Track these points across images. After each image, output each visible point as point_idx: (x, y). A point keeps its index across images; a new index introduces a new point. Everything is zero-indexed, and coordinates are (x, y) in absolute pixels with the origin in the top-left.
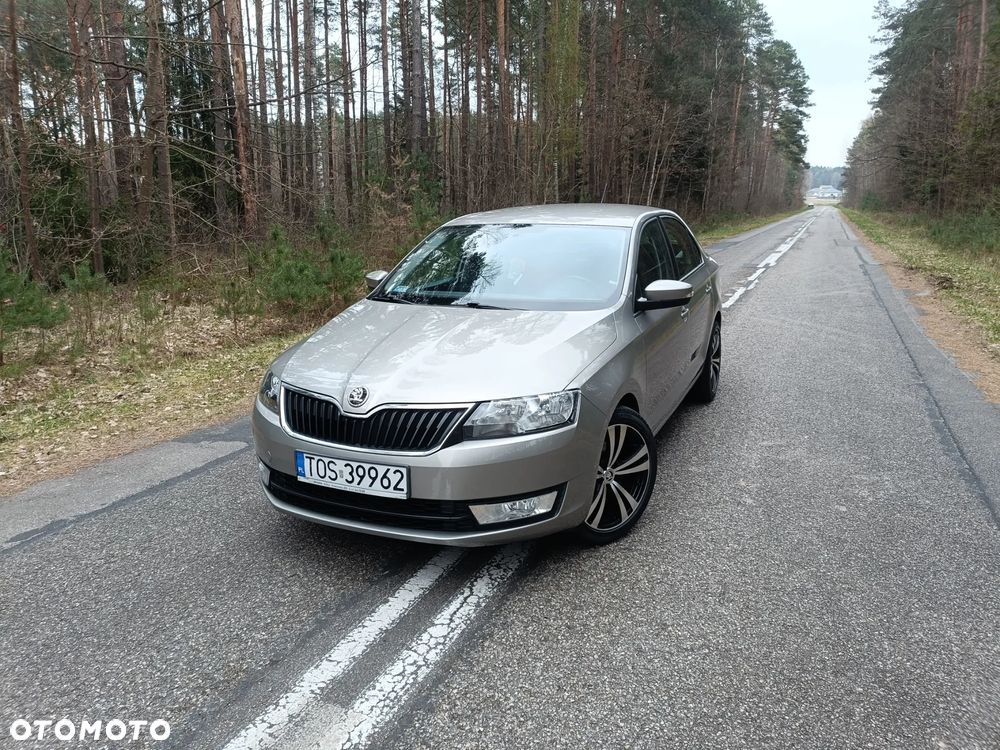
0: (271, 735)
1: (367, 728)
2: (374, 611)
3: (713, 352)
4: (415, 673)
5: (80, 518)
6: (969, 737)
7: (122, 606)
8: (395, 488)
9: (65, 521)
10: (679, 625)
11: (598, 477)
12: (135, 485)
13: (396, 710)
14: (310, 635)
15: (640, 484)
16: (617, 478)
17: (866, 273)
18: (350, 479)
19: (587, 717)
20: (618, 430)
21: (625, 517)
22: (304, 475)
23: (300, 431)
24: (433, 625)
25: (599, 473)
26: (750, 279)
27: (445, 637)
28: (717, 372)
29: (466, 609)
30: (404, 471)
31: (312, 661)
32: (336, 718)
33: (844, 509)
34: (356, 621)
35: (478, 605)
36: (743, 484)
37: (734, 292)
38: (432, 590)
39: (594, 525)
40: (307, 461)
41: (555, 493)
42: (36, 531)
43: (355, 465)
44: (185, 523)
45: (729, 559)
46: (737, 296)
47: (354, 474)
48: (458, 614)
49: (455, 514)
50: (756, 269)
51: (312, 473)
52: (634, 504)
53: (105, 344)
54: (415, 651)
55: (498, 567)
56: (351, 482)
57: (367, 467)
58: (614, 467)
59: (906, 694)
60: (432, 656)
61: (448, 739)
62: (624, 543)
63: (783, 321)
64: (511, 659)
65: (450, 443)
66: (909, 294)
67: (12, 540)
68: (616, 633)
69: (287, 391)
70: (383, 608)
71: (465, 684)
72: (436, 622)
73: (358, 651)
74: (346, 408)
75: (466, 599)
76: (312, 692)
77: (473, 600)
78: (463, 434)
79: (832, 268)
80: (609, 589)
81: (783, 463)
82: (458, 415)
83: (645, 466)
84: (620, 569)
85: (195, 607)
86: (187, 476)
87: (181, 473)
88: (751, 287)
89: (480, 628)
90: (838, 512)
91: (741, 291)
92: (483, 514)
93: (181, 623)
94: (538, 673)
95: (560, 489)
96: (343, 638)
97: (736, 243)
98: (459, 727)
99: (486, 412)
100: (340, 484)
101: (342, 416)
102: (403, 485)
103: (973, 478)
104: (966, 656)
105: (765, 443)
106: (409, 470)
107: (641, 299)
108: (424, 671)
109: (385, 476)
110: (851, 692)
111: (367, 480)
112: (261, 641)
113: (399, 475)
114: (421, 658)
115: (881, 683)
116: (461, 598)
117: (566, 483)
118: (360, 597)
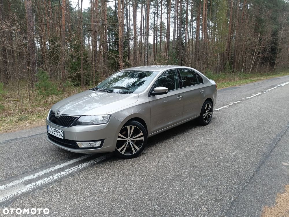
0: (5, 188)
1: (24, 190)
2: (55, 166)
4: (47, 181)
5: (21, 138)
8: (61, 136)
9: (18, 138)
13: (34, 188)
14: (36, 169)
15: (140, 144)
16: (132, 141)
18: (54, 133)
20: (131, 127)
21: (134, 152)
24: (64, 171)
26: (267, 90)
27: (63, 174)
28: (209, 117)
29: (75, 169)
30: (62, 131)
31: (29, 175)
32: (21, 187)
33: (209, 159)
35: (79, 169)
38: (73, 164)
39: (123, 153)
41: (100, 142)
42: (10, 140)
45: (157, 167)
47: (55, 131)
48: (72, 170)
49: (73, 144)
50: (274, 87)
52: (138, 149)
54: (53, 176)
55: (94, 161)
58: (131, 137)
59: (163, 209)
60: (55, 178)
61: (38, 196)
62: (133, 159)
64: (72, 182)
65: (74, 125)
67: (5, 141)
68: (104, 180)
70: (57, 166)
71: (55, 185)
73: (41, 174)
74: (56, 115)
76: (23, 181)
78: (80, 124)
80: (115, 170)
81: (207, 144)
82: (76, 118)
83: (142, 138)
84: (124, 165)
89: (73, 174)
90: (206, 160)
91: (259, 94)
95: (102, 141)
96: (42, 171)
97: (278, 79)
98: (43, 195)
101: (55, 117)
102: (63, 135)
103: (267, 156)
106: (64, 131)
107: (153, 92)
108: (50, 181)
109: (60, 133)
111: (57, 133)
114: (52, 178)
116: (77, 166)
117: (104, 139)
118: (56, 163)
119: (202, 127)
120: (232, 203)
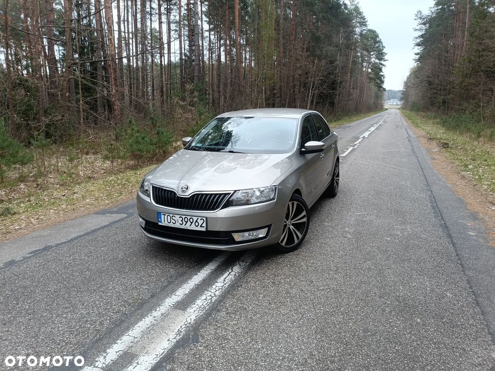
0: (155, 320)
1: (193, 317)
2: (192, 278)
3: (335, 175)
4: (211, 299)
5: (58, 245)
6: (430, 318)
7: (84, 277)
8: (201, 226)
9: (51, 246)
10: (319, 282)
11: (285, 223)
12: (80, 232)
13: (204, 311)
14: (166, 286)
15: (303, 227)
16: (293, 225)
17: (409, 141)
18: (181, 223)
19: (281, 313)
20: (293, 204)
21: (296, 241)
22: (161, 222)
23: (159, 204)
24: (217, 282)
25: (285, 222)
26: (355, 143)
27: (222, 286)
28: (337, 184)
29: (230, 277)
30: (205, 219)
31: (168, 295)
32: (180, 315)
33: (389, 239)
34: (185, 281)
35: (235, 275)
36: (347, 229)
37: (347, 149)
38: (216, 270)
39: (283, 244)
40: (163, 216)
41: (267, 229)
42: (40, 250)
43: (184, 217)
44: (105, 246)
45: (340, 258)
46: (349, 151)
47: (183, 221)
48: (227, 279)
49: (225, 237)
50: (358, 138)
51: (165, 221)
52: (300, 236)
53: (51, 173)
54: (210, 292)
55: (243, 261)
56: (182, 224)
57: (189, 217)
58: (291, 220)
59: (407, 304)
60: (217, 293)
61: (226, 321)
62: (295, 252)
63: (370, 162)
64: (250, 294)
65: (224, 207)
66: (429, 151)
67: (29, 253)
68: (292, 284)
69: (153, 187)
70: (195, 277)
71: (231, 302)
72: (218, 281)
73: (187, 292)
74: (180, 194)
75: (230, 273)
76: (170, 306)
77: (233, 273)
78: (229, 204)
79: (394, 138)
80: (290, 269)
81: (365, 221)
82: (227, 196)
83: (305, 220)
84: (294, 262)
85: (116, 277)
86: (102, 228)
87: (100, 227)
88: (356, 147)
89: (237, 283)
90: (386, 240)
91: (351, 149)
92: (237, 237)
93: (111, 283)
94: (261, 298)
95: (269, 227)
96: (180, 287)
97: (350, 127)
98: (230, 317)
99: (238, 195)
100: (177, 225)
101: (178, 197)
102: (204, 225)
103: (445, 227)
104: (432, 290)
105: (358, 213)
106: (207, 218)
107: (303, 149)
108: (215, 298)
109: (196, 221)
110: (385, 303)
111: (189, 223)
112: (146, 289)
113: (202, 221)
114: (213, 294)
115: (397, 300)
116: (228, 273)
117: (271, 224)
118: (185, 273)
119: (332, 199)
120: (468, 283)
